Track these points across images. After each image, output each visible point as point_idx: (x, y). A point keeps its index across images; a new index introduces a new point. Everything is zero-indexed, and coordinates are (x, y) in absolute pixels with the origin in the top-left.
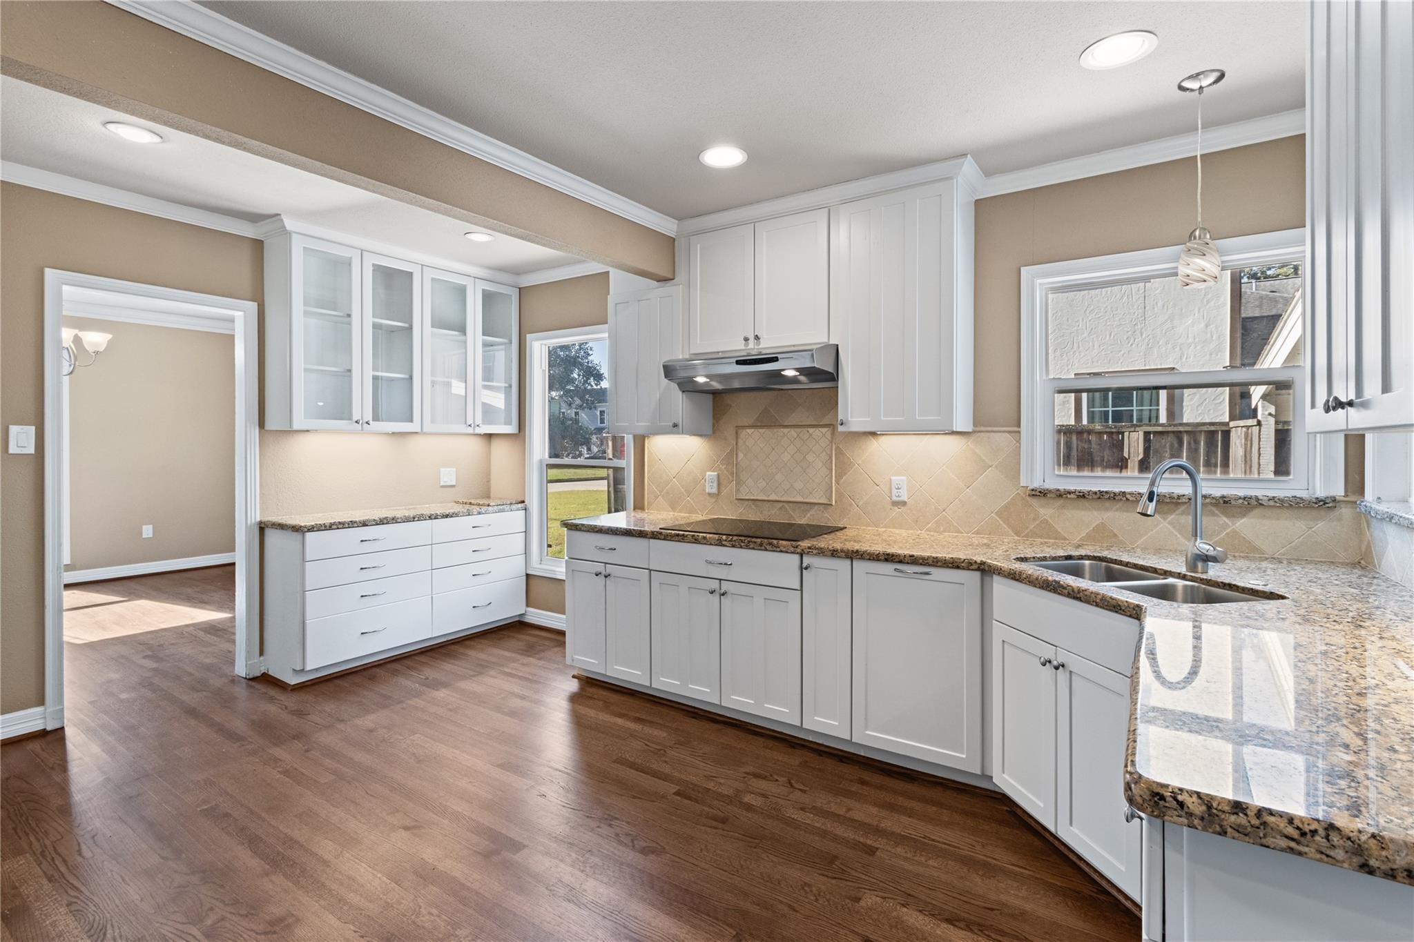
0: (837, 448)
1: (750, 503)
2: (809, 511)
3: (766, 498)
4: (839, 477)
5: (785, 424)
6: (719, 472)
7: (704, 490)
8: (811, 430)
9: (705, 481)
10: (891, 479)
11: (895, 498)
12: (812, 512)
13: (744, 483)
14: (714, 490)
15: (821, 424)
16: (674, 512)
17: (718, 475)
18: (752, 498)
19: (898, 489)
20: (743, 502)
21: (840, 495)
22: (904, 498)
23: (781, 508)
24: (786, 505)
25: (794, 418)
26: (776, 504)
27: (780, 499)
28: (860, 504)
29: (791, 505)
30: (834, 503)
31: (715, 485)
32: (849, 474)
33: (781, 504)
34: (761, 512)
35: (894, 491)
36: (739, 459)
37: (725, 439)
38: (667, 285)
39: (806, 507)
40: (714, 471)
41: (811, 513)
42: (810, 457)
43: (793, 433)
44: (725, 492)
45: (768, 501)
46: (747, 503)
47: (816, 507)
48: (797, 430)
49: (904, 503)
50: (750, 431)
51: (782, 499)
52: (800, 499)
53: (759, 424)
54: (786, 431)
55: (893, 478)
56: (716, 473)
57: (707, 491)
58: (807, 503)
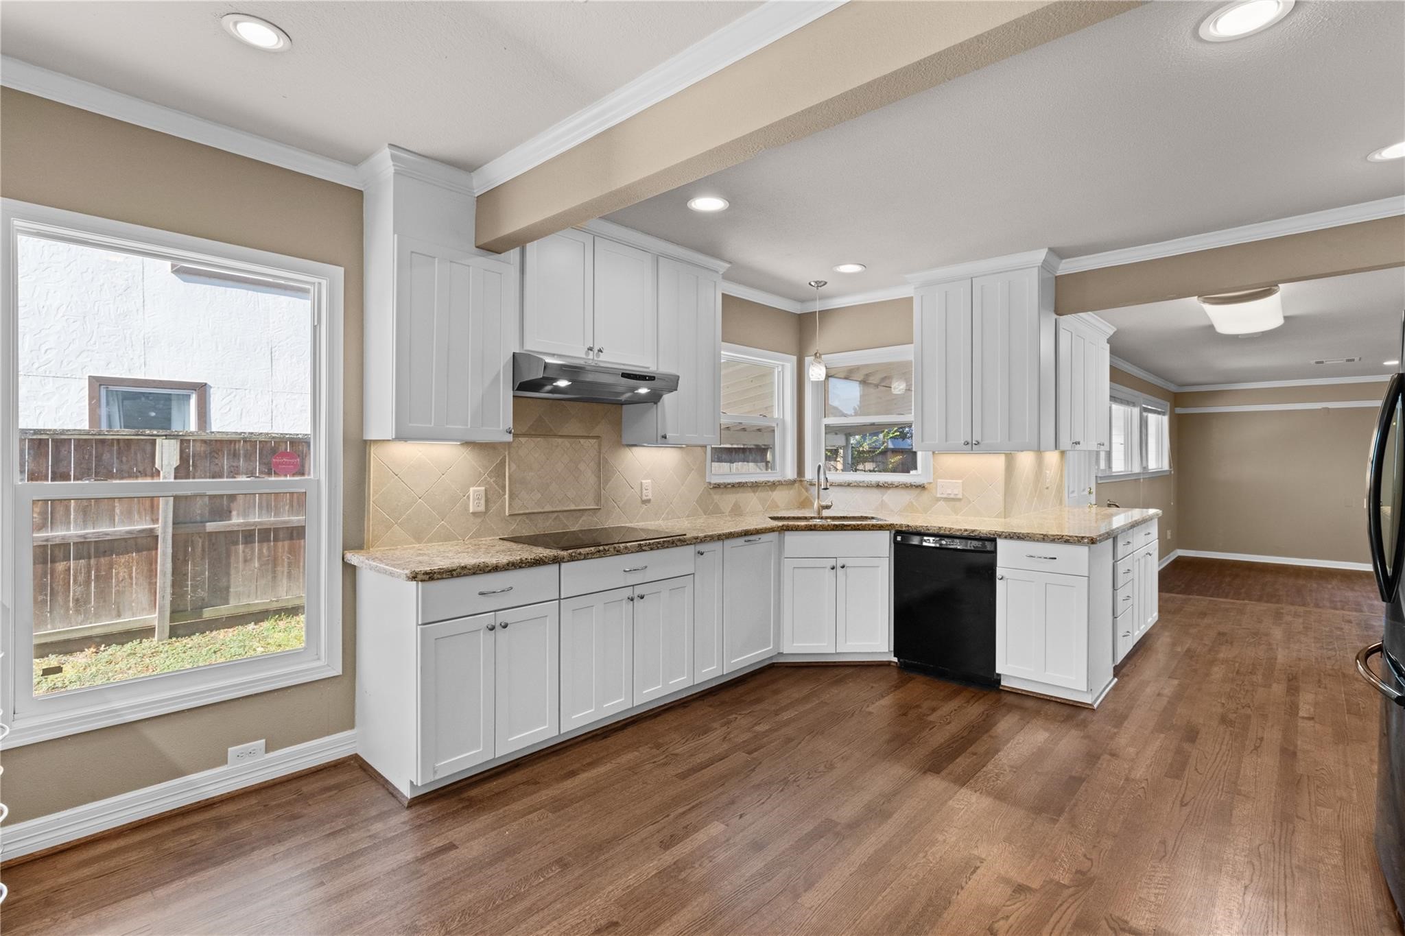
0: (604, 458)
1: (525, 517)
2: (581, 517)
3: (542, 510)
4: (606, 483)
5: (560, 434)
6: (487, 486)
7: (466, 509)
8: (582, 441)
9: (468, 497)
10: (641, 483)
11: (644, 498)
12: (584, 518)
13: (517, 496)
14: (482, 508)
15: (591, 435)
16: (419, 543)
17: (486, 490)
18: (527, 511)
19: (647, 490)
20: (516, 517)
21: (607, 500)
22: (650, 497)
23: (555, 519)
24: (561, 515)
25: (565, 431)
26: (550, 515)
27: (555, 509)
28: (620, 506)
29: (565, 514)
30: (601, 507)
31: (483, 502)
32: (613, 479)
33: (556, 514)
34: (535, 526)
35: (644, 492)
36: (512, 469)
37: (494, 449)
39: (579, 514)
40: (479, 486)
41: (582, 519)
42: (582, 466)
43: (566, 442)
44: (494, 509)
45: (544, 512)
46: (520, 517)
47: (587, 512)
48: (570, 440)
49: (649, 501)
50: (524, 440)
51: (558, 509)
52: (573, 507)
53: (533, 433)
54: (560, 440)
55: (643, 481)
56: (483, 488)
57: (471, 511)
58: (580, 510)
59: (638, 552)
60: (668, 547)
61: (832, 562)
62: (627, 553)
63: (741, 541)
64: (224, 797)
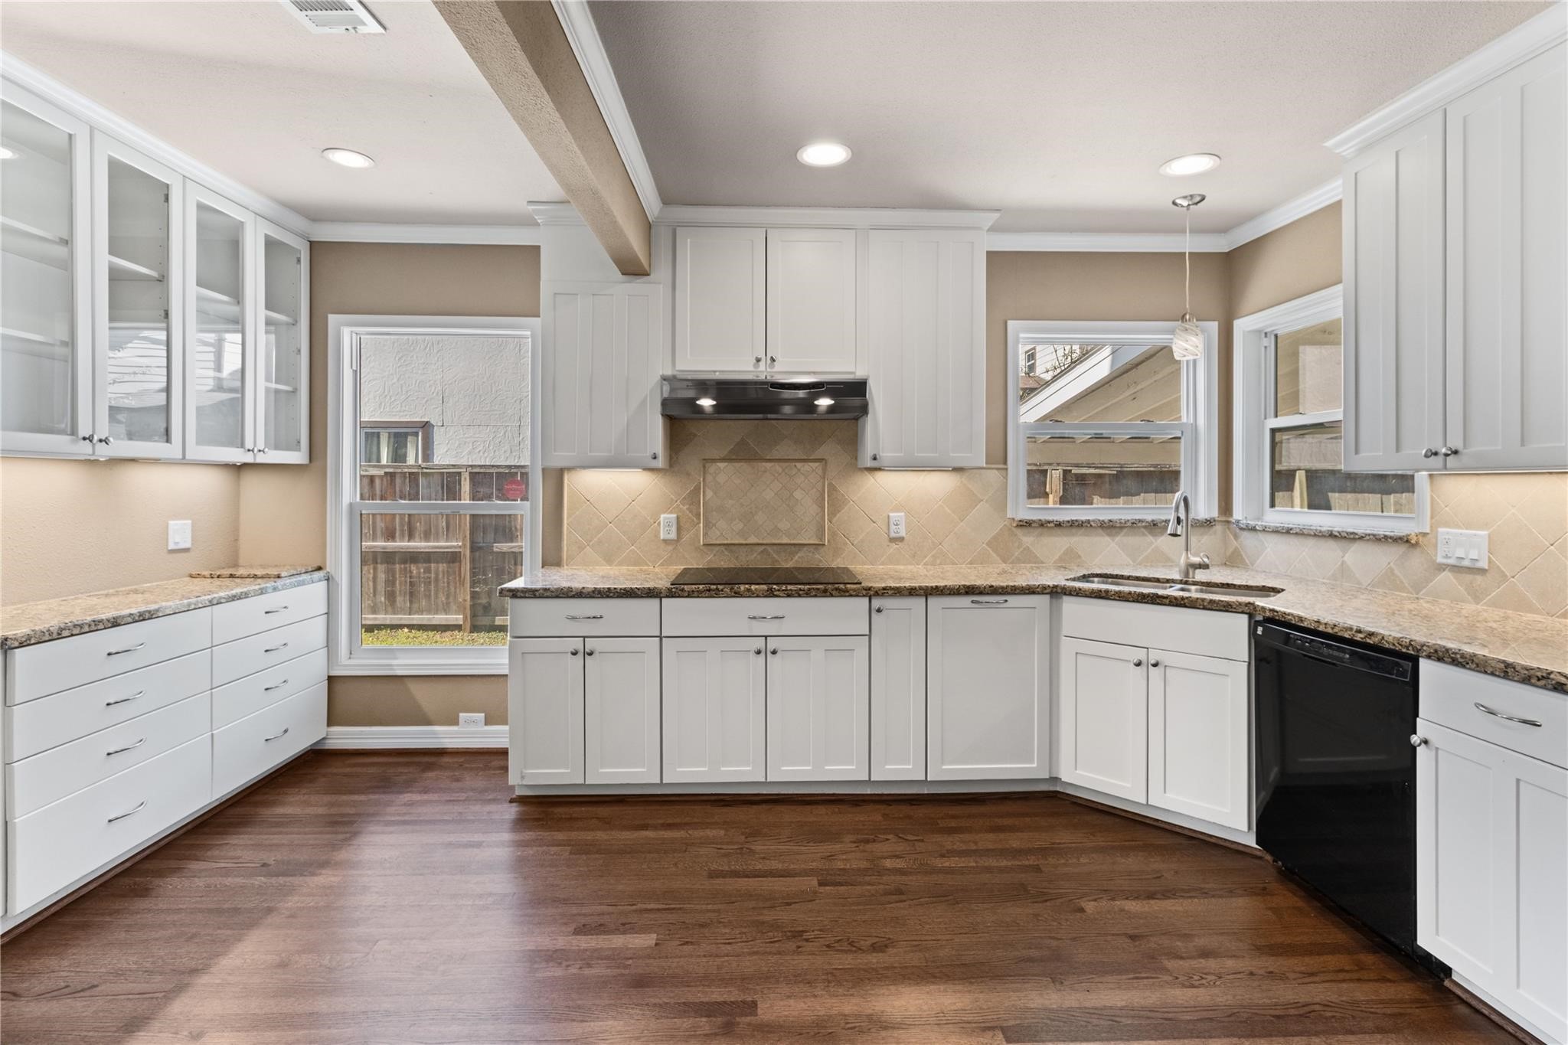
0: (830, 485)
1: (723, 548)
2: (797, 553)
3: (744, 542)
4: (832, 514)
5: (768, 458)
6: (680, 514)
7: (657, 536)
8: (799, 465)
9: (659, 524)
10: (889, 516)
11: (893, 535)
13: (714, 525)
14: (673, 535)
15: (811, 458)
16: (610, 566)
17: (678, 518)
18: (726, 542)
19: (897, 525)
20: (713, 547)
21: (834, 534)
22: (903, 533)
23: (762, 552)
24: (769, 549)
25: (780, 451)
26: (756, 548)
27: (761, 542)
28: (855, 543)
29: (775, 547)
30: (826, 543)
31: (674, 529)
32: (843, 511)
33: (763, 547)
34: (737, 558)
35: (893, 527)
36: (707, 498)
37: (688, 474)
38: (638, 281)
39: (794, 549)
40: (671, 513)
41: (799, 555)
42: (798, 494)
43: (777, 467)
44: (686, 537)
45: (747, 545)
46: (717, 548)
47: (805, 548)
48: (781, 464)
49: (902, 539)
50: (722, 465)
51: (765, 542)
52: (785, 541)
53: (734, 457)
54: (768, 465)
55: (891, 514)
56: (675, 515)
57: (662, 538)
58: (794, 545)
59: (766, 596)
60: (815, 596)
61: (1141, 655)
62: (749, 597)
63: (966, 601)
64: (459, 750)
